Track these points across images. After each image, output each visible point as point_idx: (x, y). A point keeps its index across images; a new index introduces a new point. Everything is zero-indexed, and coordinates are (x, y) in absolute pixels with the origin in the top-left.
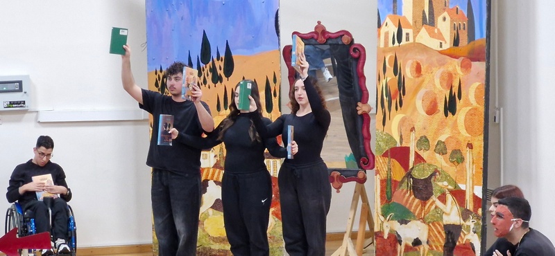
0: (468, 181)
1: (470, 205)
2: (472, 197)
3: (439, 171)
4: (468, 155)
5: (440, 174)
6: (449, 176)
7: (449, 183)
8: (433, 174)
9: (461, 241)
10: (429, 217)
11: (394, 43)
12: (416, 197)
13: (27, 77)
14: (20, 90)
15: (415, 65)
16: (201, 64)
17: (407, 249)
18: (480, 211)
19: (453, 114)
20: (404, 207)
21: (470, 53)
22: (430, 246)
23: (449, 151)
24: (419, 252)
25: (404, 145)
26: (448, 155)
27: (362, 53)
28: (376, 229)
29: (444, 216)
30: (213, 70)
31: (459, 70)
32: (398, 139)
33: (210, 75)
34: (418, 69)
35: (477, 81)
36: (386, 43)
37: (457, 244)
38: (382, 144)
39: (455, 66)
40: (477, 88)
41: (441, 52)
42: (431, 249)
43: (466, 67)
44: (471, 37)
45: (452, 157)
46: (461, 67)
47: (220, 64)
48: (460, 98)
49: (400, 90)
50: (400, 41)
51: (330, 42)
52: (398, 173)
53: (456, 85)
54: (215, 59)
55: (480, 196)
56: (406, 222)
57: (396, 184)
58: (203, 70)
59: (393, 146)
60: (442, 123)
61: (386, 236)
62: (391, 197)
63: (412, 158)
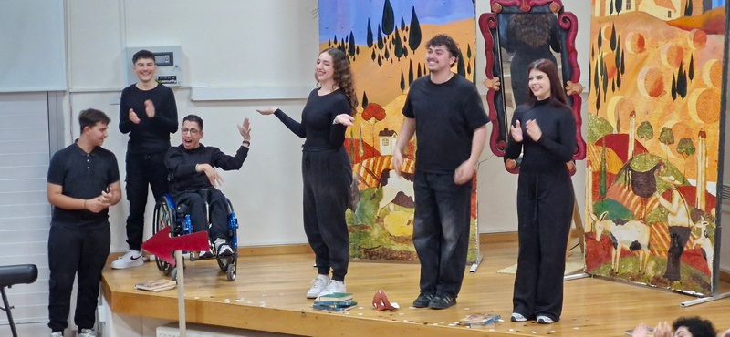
0: (699, 176)
1: (701, 205)
2: (704, 195)
3: (664, 164)
4: (700, 146)
5: (665, 167)
6: (677, 169)
7: (677, 178)
8: (657, 167)
9: (688, 246)
10: (651, 217)
11: (611, 11)
12: (635, 193)
13: (179, 47)
14: (171, 63)
15: (637, 37)
16: (384, 35)
17: (624, 253)
18: (713, 212)
19: (683, 96)
20: (620, 205)
21: (704, 24)
22: (652, 251)
23: (677, 140)
24: (638, 258)
25: (622, 131)
26: (676, 145)
27: (574, 23)
28: (587, 230)
29: (669, 217)
30: (397, 41)
31: (691, 44)
32: (614, 125)
33: (393, 47)
34: (641, 43)
35: (714, 58)
36: (602, 12)
37: (685, 249)
38: (595, 130)
39: (686, 39)
40: (713, 66)
41: (668, 23)
42: (653, 255)
43: (700, 41)
44: (707, 5)
45: (680, 147)
46: (694, 40)
47: (404, 35)
48: (691, 77)
49: (618, 67)
50: (619, 9)
51: (535, 10)
52: (615, 165)
53: (687, 61)
54: (399, 28)
55: (714, 193)
56: (623, 223)
57: (612, 178)
58: (385, 41)
59: (608, 133)
60: (669, 106)
61: (598, 239)
62: (605, 193)
63: (631, 148)
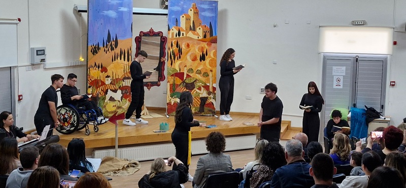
0: (210, 82)
1: (211, 90)
2: (212, 87)
3: (198, 80)
4: (210, 74)
6: (202, 81)
7: (202, 84)
8: (196, 81)
9: (207, 103)
11: (176, 36)
13: (45, 47)
14: (44, 54)
15: (187, 44)
16: (107, 43)
19: (204, 61)
21: (211, 40)
23: (202, 73)
25: (181, 72)
26: (202, 74)
27: (166, 39)
28: (168, 102)
29: (200, 95)
31: (206, 46)
32: (178, 70)
33: (110, 47)
34: (188, 46)
35: (214, 50)
36: (173, 36)
38: (170, 72)
39: (205, 45)
40: (214, 52)
41: (198, 40)
42: (194, 106)
43: (209, 45)
45: (203, 74)
48: (207, 55)
49: (179, 53)
50: (179, 35)
51: (154, 35)
52: (178, 81)
53: (205, 51)
54: (112, 41)
57: (178, 86)
59: (176, 72)
60: (199, 64)
61: (172, 104)
62: (175, 90)
63: (185, 76)
